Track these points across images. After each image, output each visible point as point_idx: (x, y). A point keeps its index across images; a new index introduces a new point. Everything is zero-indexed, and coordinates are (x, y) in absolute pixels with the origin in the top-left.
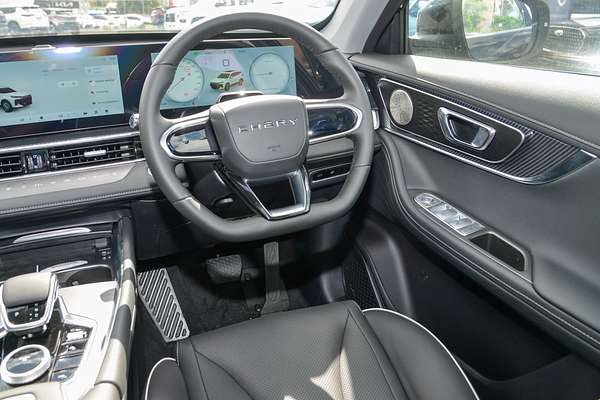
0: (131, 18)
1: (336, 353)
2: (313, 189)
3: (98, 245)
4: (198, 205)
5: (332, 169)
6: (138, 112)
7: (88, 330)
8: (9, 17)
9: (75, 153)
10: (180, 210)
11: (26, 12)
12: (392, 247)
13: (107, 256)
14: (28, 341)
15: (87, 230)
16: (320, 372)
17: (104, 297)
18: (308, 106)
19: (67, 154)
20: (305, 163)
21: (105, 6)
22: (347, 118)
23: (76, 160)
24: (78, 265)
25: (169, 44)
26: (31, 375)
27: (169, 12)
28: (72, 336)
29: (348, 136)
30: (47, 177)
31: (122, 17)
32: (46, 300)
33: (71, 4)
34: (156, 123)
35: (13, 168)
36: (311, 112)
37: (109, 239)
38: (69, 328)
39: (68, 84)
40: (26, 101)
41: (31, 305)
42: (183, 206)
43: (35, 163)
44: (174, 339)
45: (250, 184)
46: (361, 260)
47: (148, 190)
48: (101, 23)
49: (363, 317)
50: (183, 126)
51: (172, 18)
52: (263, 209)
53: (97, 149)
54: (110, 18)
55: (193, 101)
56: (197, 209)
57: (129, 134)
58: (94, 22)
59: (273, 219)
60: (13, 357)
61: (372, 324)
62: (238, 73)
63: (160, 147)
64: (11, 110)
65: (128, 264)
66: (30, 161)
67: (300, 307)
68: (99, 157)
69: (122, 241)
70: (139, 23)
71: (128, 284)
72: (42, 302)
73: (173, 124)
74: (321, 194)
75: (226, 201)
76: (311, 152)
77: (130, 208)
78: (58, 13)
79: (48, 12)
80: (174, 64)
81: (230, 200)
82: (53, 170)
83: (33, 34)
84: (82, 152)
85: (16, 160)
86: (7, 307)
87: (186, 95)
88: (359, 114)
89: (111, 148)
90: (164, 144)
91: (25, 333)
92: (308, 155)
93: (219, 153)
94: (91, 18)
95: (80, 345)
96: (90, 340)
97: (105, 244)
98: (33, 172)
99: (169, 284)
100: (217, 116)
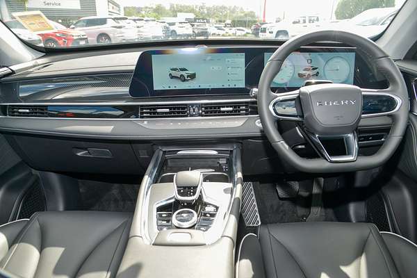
0: (240, 30)
1: (359, 255)
2: (360, 147)
3: (220, 162)
4: (287, 147)
5: (371, 136)
6: (257, 88)
7: (217, 208)
8: (172, 28)
9: (215, 108)
10: (275, 148)
11: (181, 25)
12: (406, 194)
13: (226, 169)
14: (185, 207)
15: (215, 153)
16: (347, 264)
17: (226, 191)
18: (363, 93)
19: (211, 108)
20: (356, 129)
21: (224, 22)
22: (390, 103)
23: (215, 112)
24: (210, 172)
25: (281, 48)
26: (186, 225)
27: (263, 26)
28: (208, 209)
29: (388, 115)
30: (199, 120)
31: (234, 28)
32: (197, 187)
33: (205, 21)
34: (268, 95)
35: (182, 112)
36: (365, 97)
37: (228, 160)
38: (206, 204)
39: (216, 68)
40: (193, 76)
41: (189, 188)
42: (277, 146)
43: (194, 111)
44: (251, 225)
45: (319, 138)
46: (381, 199)
47: (259, 134)
48: (221, 32)
49: (380, 236)
50: (281, 98)
51: (264, 31)
52: (326, 154)
53: (227, 107)
54: (227, 29)
55: (286, 84)
56: (286, 148)
57: (249, 100)
58: (217, 32)
59: (331, 162)
60: (179, 214)
61: (386, 242)
62: (316, 68)
63: (268, 109)
64: (184, 80)
65: (239, 175)
66: (192, 110)
67: (332, 221)
68: (228, 112)
69: (236, 162)
70: (244, 33)
71: (239, 186)
72: (195, 188)
73: (277, 97)
74: (364, 151)
75: (300, 147)
76: (362, 123)
77: (242, 143)
78: (198, 26)
79: (193, 25)
80: (281, 60)
81: (303, 147)
82: (202, 116)
83: (183, 39)
84: (219, 107)
85: (184, 108)
86: (178, 187)
87: (282, 79)
88: (399, 101)
89: (235, 107)
90: (271, 108)
91: (183, 202)
92: (360, 124)
93: (302, 116)
94: (216, 29)
95: (213, 215)
96: (218, 213)
97: (225, 162)
98: (192, 116)
99: (253, 192)
100: (305, 94)
